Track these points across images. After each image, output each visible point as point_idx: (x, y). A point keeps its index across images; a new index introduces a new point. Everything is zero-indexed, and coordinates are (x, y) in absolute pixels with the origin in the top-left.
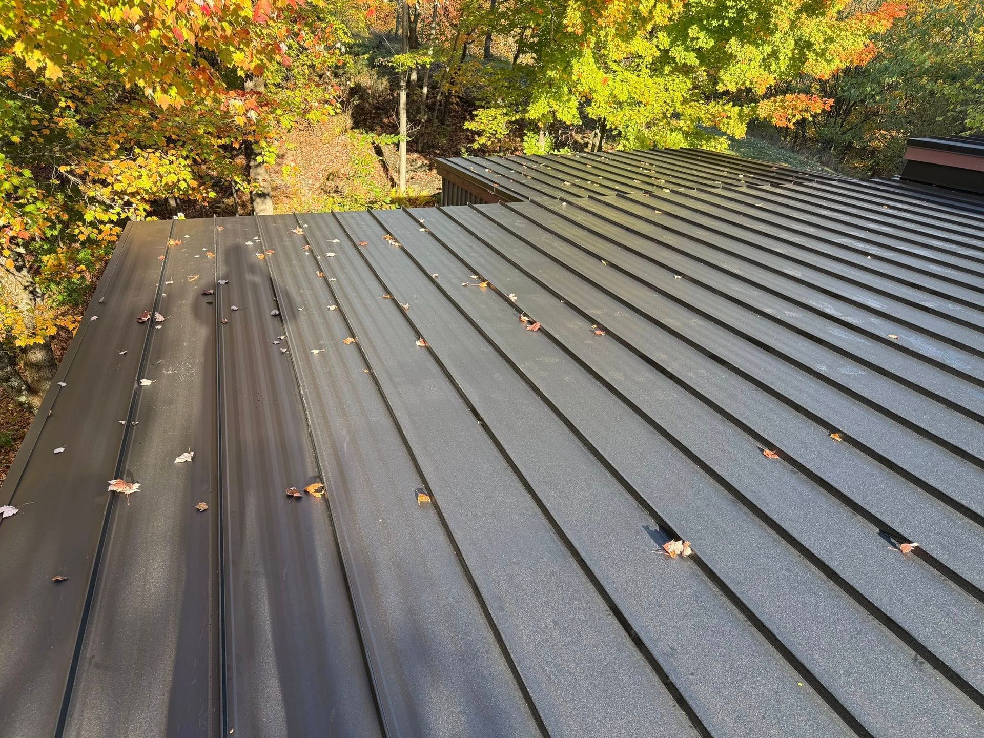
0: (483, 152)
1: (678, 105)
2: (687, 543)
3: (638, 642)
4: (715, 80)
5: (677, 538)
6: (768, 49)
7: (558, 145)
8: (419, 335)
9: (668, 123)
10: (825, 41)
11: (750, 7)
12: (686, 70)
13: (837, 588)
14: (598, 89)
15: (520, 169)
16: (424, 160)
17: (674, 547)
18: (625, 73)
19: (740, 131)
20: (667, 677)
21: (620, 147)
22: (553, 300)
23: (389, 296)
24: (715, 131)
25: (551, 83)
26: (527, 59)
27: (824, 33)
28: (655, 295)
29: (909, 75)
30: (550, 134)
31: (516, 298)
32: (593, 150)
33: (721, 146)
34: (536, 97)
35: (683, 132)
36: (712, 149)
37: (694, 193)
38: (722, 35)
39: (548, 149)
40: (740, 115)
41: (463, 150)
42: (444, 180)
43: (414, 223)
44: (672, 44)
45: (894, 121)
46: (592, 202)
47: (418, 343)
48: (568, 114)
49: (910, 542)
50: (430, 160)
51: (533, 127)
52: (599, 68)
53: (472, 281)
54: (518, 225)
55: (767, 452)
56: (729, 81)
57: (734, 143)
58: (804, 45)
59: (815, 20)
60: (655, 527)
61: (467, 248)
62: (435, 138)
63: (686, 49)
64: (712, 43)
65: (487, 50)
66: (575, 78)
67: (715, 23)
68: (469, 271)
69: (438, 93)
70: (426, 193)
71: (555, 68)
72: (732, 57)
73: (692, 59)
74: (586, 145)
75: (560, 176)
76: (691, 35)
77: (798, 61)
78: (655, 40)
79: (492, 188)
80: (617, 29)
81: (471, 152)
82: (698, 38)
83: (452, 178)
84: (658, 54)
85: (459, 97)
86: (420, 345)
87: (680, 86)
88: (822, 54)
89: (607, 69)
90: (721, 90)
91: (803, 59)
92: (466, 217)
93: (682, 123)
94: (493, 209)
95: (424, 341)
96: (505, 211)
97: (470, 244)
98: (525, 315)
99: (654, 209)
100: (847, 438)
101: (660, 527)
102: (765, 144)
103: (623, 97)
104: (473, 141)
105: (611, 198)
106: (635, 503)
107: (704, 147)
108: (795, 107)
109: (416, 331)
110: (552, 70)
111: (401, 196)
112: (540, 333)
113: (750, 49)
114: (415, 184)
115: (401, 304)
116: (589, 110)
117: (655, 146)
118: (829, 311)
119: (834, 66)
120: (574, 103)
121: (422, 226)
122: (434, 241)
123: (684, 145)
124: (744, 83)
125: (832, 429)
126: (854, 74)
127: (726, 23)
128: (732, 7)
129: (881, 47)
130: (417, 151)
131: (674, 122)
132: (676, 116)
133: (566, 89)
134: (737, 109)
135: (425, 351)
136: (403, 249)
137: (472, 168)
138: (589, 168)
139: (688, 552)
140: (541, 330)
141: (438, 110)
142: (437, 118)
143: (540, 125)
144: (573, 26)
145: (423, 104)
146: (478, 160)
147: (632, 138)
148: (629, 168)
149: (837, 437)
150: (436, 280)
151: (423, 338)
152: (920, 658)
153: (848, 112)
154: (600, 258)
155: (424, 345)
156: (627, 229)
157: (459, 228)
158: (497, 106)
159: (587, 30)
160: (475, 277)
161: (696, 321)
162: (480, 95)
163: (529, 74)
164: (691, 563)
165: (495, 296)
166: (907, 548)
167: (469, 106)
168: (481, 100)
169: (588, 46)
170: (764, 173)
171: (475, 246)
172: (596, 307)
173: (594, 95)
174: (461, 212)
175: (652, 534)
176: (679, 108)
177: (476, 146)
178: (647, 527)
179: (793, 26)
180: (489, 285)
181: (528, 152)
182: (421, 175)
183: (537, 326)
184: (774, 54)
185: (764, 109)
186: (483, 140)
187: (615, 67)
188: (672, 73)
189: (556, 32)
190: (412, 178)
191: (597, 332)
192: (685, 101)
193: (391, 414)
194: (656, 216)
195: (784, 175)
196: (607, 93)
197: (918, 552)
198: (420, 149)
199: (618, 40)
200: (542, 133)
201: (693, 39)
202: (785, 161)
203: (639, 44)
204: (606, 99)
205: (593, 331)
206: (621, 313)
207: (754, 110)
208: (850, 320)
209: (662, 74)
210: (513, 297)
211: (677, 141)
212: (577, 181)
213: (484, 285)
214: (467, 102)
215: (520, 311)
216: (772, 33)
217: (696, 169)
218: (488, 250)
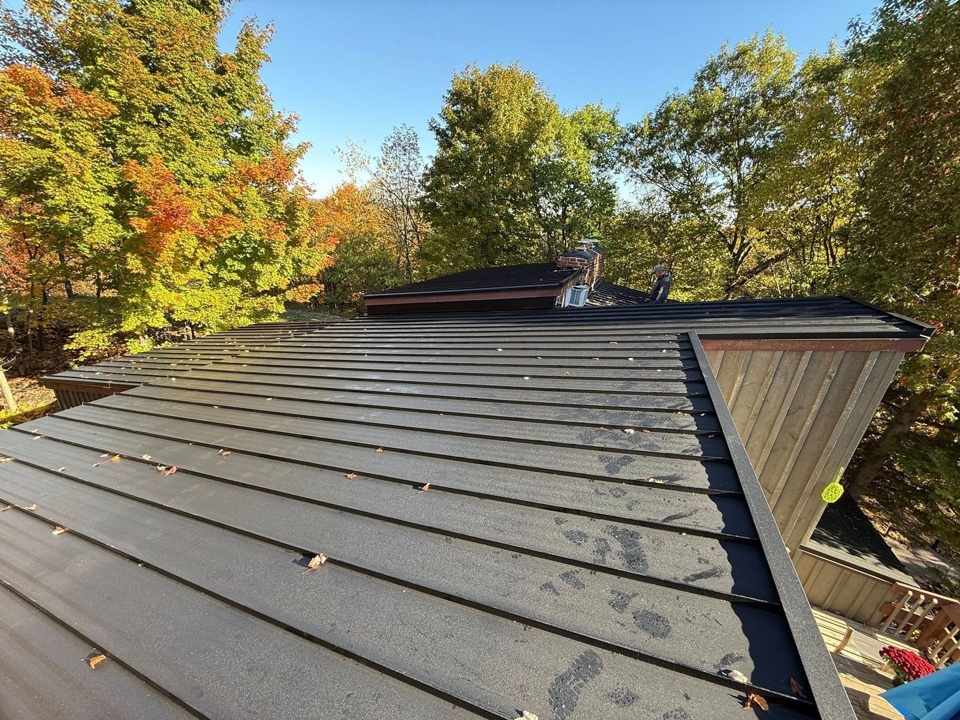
0: (90, 361)
1: (238, 303)
2: (322, 554)
3: (310, 638)
4: (255, 285)
5: (314, 555)
6: (279, 266)
7: (159, 342)
8: (54, 525)
9: (235, 313)
10: (307, 258)
11: (259, 246)
12: (235, 283)
13: (404, 527)
14: (176, 303)
15: (129, 365)
16: (30, 380)
17: (315, 562)
18: (193, 290)
19: (282, 309)
20: (334, 646)
21: (208, 333)
22: (184, 446)
23: (9, 507)
24: (266, 313)
25: (135, 306)
26: (109, 293)
27: (304, 254)
28: (259, 415)
29: (355, 266)
30: (149, 336)
31: (150, 457)
32: (189, 339)
33: (275, 319)
34: (126, 316)
35: (248, 316)
36: (269, 321)
37: (264, 349)
38: (248, 261)
39: (151, 346)
40: (278, 300)
41: (71, 364)
42: (56, 392)
43: (26, 436)
44: (219, 269)
45: (357, 289)
46: (195, 372)
47: (56, 533)
48: (159, 321)
49: (425, 484)
50: (38, 379)
51: (132, 335)
52: (170, 291)
53: (105, 459)
54: (137, 405)
55: (349, 475)
56: (263, 284)
57: (281, 316)
58: (297, 261)
59: (298, 249)
60: (299, 557)
61: (92, 437)
62: (37, 362)
63: (229, 271)
64: (244, 267)
65: (69, 291)
66: (154, 300)
67: (241, 256)
68: (99, 453)
69: (27, 330)
70: (42, 404)
71: (134, 296)
72: (259, 273)
73: (236, 277)
74: (183, 336)
75: (166, 361)
76: (228, 264)
77: (297, 269)
78: (206, 270)
79: (107, 385)
80: (173, 267)
81: (80, 364)
82: (234, 265)
83: (64, 388)
84: (211, 277)
85: (52, 328)
86: (59, 532)
87: (235, 293)
88: (308, 264)
89: (179, 291)
90: (260, 291)
91: (299, 268)
92: (84, 414)
93: (244, 311)
94: (112, 400)
95: (63, 527)
96: (121, 398)
97: (94, 432)
98: (161, 465)
99: (242, 364)
100: (385, 449)
101: (304, 555)
102: (299, 311)
103: (197, 305)
104: (78, 356)
105: (211, 366)
106: (283, 550)
107: (264, 322)
108: (306, 292)
109: (51, 524)
110: (131, 298)
111: (14, 414)
112: (178, 473)
113: (268, 267)
114: (27, 400)
115: (26, 508)
116: (173, 316)
117: (232, 327)
118: (356, 388)
119: (317, 268)
120: (160, 315)
121: (35, 435)
122: (54, 443)
123: (251, 323)
124: (272, 285)
125: (377, 447)
126: (330, 270)
127: (248, 255)
128: (248, 247)
129: (338, 256)
130: (20, 376)
131: (239, 311)
132: (238, 308)
133: (150, 308)
134: (274, 298)
135: (66, 535)
136: (17, 461)
137: (82, 376)
138: (188, 351)
139: (324, 559)
140: (178, 470)
141: (33, 341)
142: (34, 347)
143: (137, 333)
144: (137, 269)
145: (13, 341)
146: (87, 368)
147: (214, 327)
148: (218, 344)
149: (380, 450)
150: (63, 472)
151: (59, 526)
152: (448, 537)
153: (335, 288)
154: (212, 406)
155: (64, 531)
156: (227, 381)
157: (79, 424)
158: (94, 328)
159: (150, 271)
160: (106, 455)
161: (288, 421)
162: (72, 323)
163: (114, 302)
164: (328, 565)
165: (128, 462)
166: (426, 488)
167: (64, 333)
168: (76, 326)
169: (155, 279)
170: (302, 328)
171: (99, 433)
172: (220, 438)
173: (174, 307)
174: (79, 411)
175: (300, 563)
176: (240, 305)
177: (81, 359)
178: (295, 560)
179: (287, 253)
180: (121, 456)
181: (134, 352)
182: (32, 392)
183: (175, 469)
184: (283, 267)
185: (290, 295)
186: (87, 354)
187: (184, 289)
188: (225, 286)
189: (125, 274)
190: (22, 397)
191: (224, 454)
192: (241, 300)
193: (38, 609)
194: (244, 368)
195: (313, 326)
196: (184, 304)
197: (431, 487)
198: (23, 374)
199: (177, 274)
200: (141, 337)
201: (231, 266)
202: (314, 318)
203: (194, 273)
204: (184, 308)
205: (221, 454)
206: (238, 434)
207: (284, 296)
208: (367, 389)
209: (219, 288)
210: (146, 457)
211: (246, 322)
212: (181, 361)
213: (117, 458)
214: (62, 330)
215: (156, 464)
216: (277, 257)
217: (263, 335)
218: (112, 430)
